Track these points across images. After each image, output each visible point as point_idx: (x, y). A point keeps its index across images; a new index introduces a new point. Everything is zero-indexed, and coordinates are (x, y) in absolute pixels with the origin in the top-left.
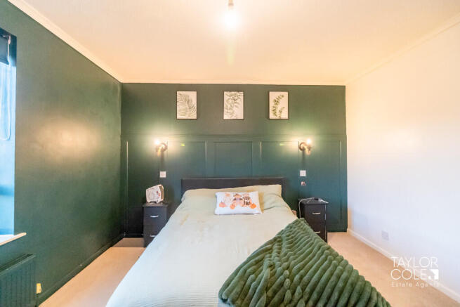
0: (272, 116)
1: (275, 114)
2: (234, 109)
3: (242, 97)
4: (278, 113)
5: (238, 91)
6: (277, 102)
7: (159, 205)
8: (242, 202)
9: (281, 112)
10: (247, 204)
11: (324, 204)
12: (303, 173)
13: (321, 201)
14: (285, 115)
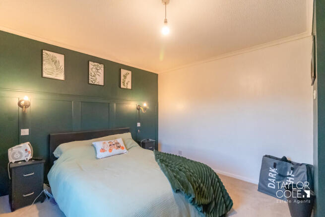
0: (122, 86)
1: (124, 85)
2: (97, 76)
3: (103, 69)
4: (126, 84)
5: (100, 64)
6: (125, 77)
7: (30, 163)
8: (115, 146)
9: (127, 84)
10: (119, 147)
11: (153, 142)
12: (139, 125)
13: (151, 140)
14: (129, 87)
